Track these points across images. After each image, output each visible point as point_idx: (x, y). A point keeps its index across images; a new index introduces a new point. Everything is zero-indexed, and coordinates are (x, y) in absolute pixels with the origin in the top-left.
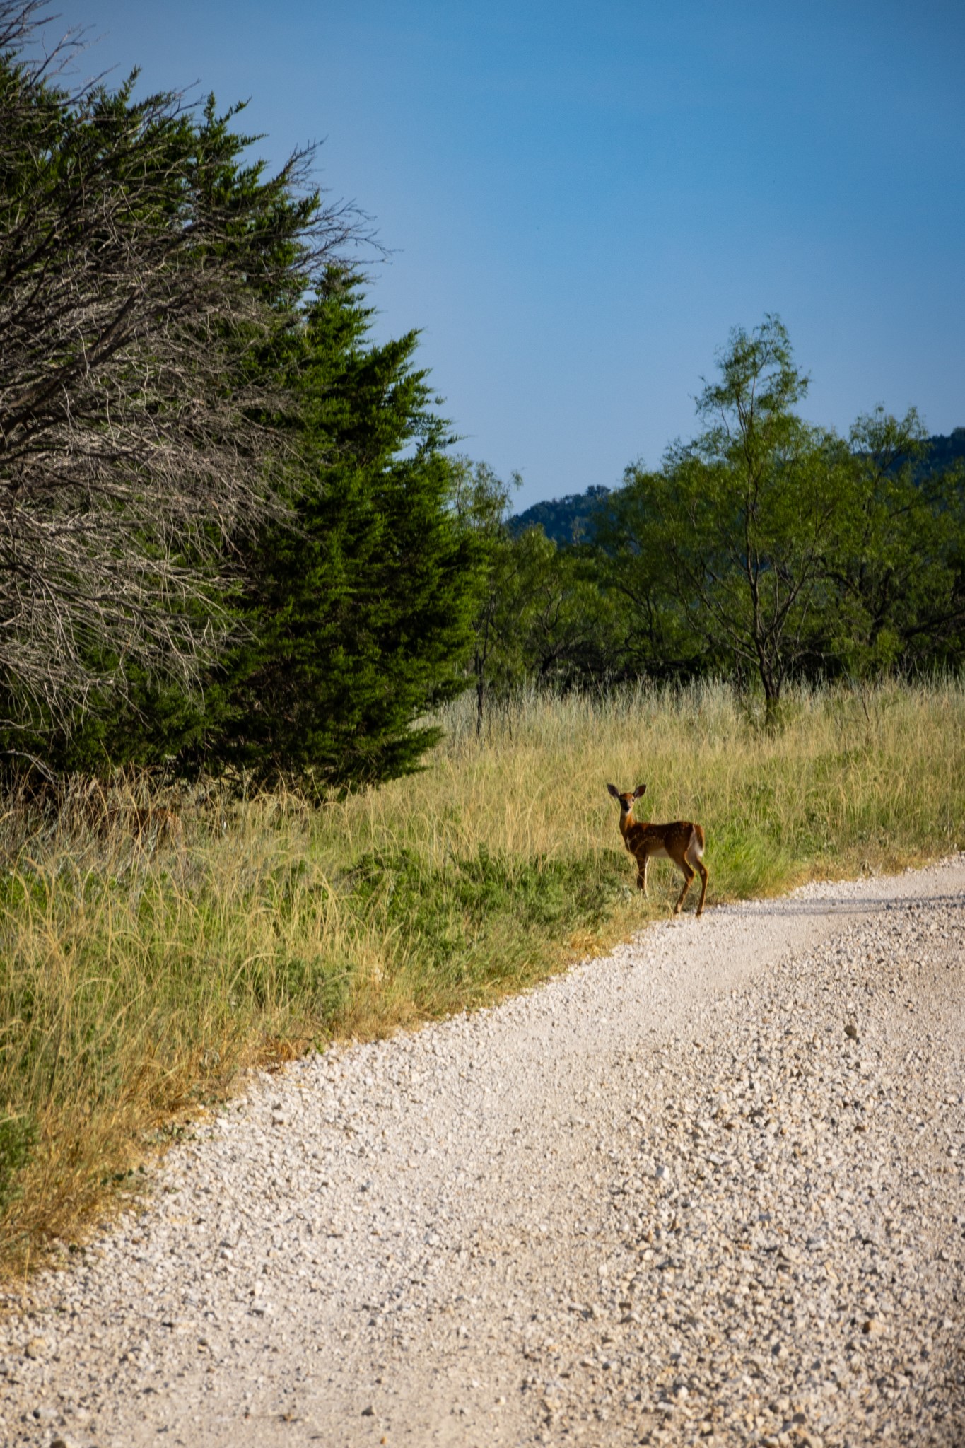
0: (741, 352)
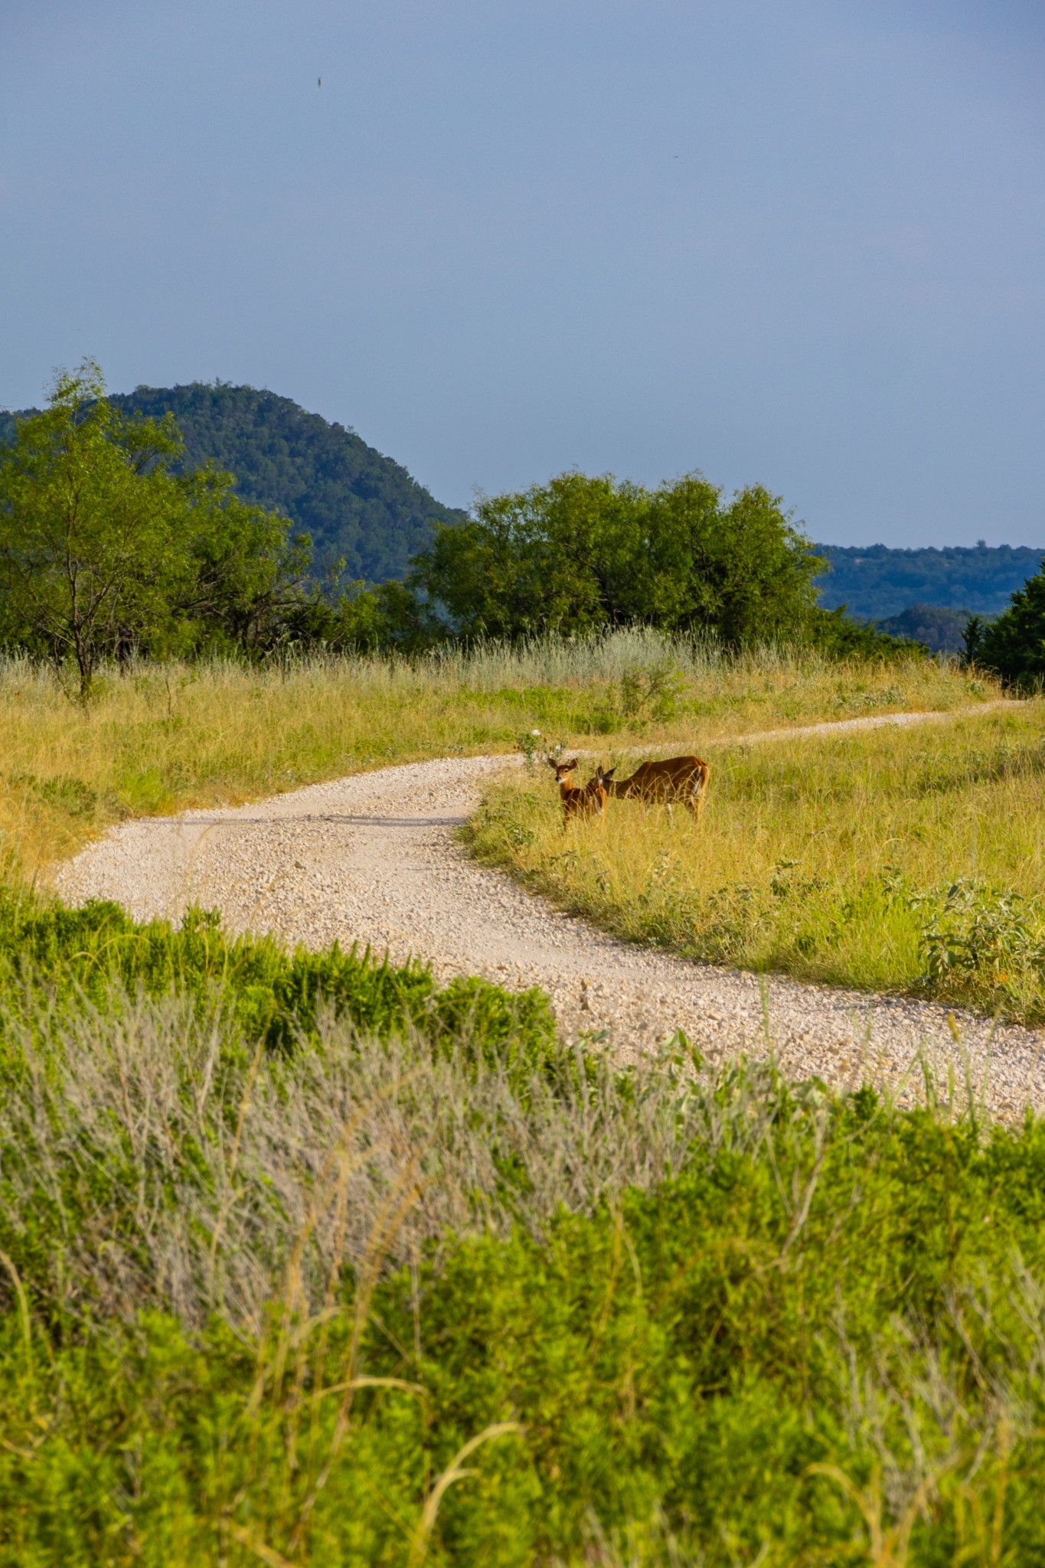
0: (64, 389)
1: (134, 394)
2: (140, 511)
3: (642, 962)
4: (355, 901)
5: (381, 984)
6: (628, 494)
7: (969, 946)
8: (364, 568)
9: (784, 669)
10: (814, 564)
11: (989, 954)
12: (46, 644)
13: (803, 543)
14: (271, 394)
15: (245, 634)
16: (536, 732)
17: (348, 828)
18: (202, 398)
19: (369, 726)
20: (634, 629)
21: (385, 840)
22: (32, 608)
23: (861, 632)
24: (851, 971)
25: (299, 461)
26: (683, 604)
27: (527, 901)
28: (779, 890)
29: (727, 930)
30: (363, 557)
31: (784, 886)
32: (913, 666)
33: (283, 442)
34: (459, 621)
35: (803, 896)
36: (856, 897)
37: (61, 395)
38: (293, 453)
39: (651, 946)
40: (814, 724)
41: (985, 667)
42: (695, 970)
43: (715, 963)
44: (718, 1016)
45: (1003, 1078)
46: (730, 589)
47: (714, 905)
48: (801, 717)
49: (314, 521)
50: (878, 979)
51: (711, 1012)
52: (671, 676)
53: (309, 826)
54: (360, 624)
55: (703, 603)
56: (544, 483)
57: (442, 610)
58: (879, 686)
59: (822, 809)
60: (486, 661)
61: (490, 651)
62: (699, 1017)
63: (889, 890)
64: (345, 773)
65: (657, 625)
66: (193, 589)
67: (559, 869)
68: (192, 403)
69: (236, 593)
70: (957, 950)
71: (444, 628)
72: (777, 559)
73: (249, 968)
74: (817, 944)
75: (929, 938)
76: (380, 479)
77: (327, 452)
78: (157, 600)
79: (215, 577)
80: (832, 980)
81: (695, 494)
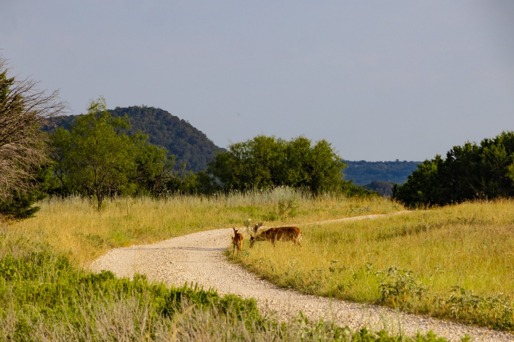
0: (93, 106)
1: (115, 110)
2: (118, 147)
3: (286, 294)
4: (190, 274)
5: (201, 296)
6: (280, 142)
7: (395, 288)
8: (192, 168)
9: (332, 200)
10: (342, 165)
11: (402, 291)
12: (87, 191)
13: (338, 158)
14: (161, 110)
15: (152, 188)
16: (250, 220)
17: (187, 251)
18: (138, 111)
19: (194, 218)
20: (282, 187)
21: (200, 255)
22: (82, 179)
23: (358, 188)
24: (356, 296)
25: (170, 132)
26: (298, 179)
27: (248, 274)
28: (332, 270)
29: (314, 283)
30: (192, 164)
31: (333, 269)
32: (375, 199)
33: (165, 126)
34: (224, 184)
35: (340, 272)
36: (357, 272)
37: (92, 108)
38: (168, 130)
39: (289, 289)
40: (342, 218)
41: (399, 200)
42: (304, 296)
43: (310, 294)
44: (312, 311)
45: (407, 331)
46: (314, 174)
47: (310, 275)
48: (338, 216)
49: (174, 151)
50: (365, 299)
51: (309, 309)
52: (295, 202)
53: (175, 250)
54: (191, 185)
55: (305, 178)
56: (252, 139)
57: (218, 181)
58: (364, 205)
59: (345, 245)
60: (233, 197)
61: (234, 194)
62: (305, 311)
63: (368, 270)
64: (186, 234)
65: (290, 186)
66: (135, 174)
67: (258, 264)
68: (135, 113)
69: (149, 175)
70: (392, 289)
71: (219, 186)
72: (330, 164)
73: (157, 292)
74: (344, 287)
75: (382, 285)
76: (197, 138)
77: (180, 129)
78: (124, 177)
79: (142, 169)
80: (350, 299)
81: (303, 142)
